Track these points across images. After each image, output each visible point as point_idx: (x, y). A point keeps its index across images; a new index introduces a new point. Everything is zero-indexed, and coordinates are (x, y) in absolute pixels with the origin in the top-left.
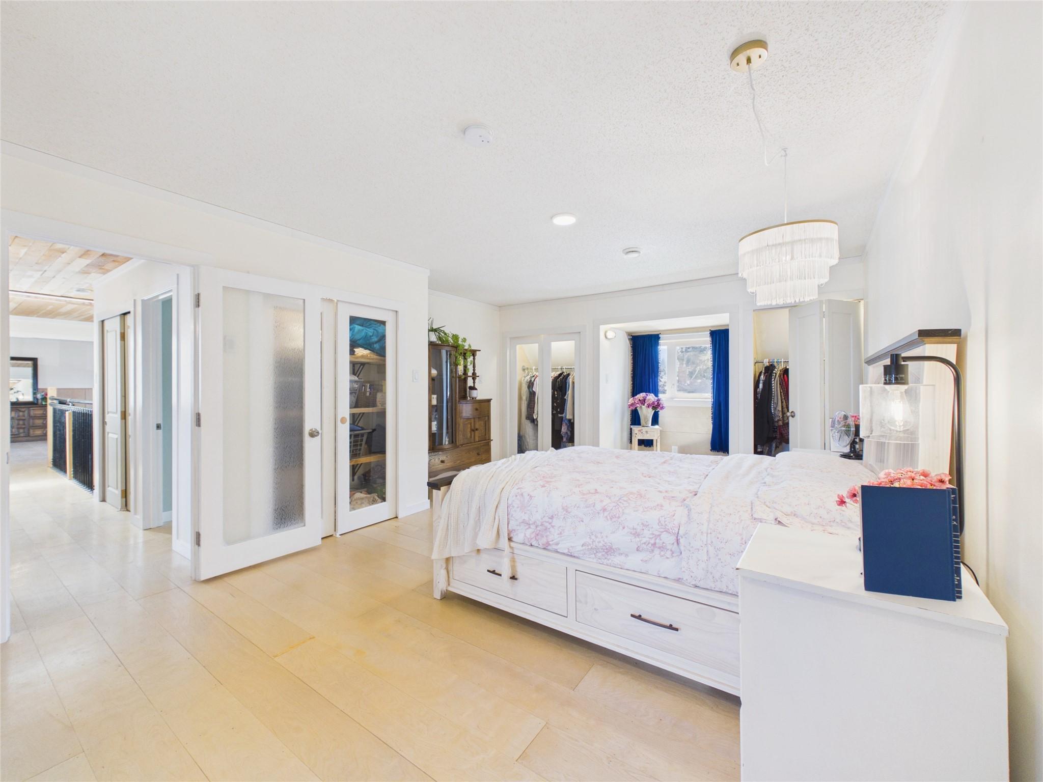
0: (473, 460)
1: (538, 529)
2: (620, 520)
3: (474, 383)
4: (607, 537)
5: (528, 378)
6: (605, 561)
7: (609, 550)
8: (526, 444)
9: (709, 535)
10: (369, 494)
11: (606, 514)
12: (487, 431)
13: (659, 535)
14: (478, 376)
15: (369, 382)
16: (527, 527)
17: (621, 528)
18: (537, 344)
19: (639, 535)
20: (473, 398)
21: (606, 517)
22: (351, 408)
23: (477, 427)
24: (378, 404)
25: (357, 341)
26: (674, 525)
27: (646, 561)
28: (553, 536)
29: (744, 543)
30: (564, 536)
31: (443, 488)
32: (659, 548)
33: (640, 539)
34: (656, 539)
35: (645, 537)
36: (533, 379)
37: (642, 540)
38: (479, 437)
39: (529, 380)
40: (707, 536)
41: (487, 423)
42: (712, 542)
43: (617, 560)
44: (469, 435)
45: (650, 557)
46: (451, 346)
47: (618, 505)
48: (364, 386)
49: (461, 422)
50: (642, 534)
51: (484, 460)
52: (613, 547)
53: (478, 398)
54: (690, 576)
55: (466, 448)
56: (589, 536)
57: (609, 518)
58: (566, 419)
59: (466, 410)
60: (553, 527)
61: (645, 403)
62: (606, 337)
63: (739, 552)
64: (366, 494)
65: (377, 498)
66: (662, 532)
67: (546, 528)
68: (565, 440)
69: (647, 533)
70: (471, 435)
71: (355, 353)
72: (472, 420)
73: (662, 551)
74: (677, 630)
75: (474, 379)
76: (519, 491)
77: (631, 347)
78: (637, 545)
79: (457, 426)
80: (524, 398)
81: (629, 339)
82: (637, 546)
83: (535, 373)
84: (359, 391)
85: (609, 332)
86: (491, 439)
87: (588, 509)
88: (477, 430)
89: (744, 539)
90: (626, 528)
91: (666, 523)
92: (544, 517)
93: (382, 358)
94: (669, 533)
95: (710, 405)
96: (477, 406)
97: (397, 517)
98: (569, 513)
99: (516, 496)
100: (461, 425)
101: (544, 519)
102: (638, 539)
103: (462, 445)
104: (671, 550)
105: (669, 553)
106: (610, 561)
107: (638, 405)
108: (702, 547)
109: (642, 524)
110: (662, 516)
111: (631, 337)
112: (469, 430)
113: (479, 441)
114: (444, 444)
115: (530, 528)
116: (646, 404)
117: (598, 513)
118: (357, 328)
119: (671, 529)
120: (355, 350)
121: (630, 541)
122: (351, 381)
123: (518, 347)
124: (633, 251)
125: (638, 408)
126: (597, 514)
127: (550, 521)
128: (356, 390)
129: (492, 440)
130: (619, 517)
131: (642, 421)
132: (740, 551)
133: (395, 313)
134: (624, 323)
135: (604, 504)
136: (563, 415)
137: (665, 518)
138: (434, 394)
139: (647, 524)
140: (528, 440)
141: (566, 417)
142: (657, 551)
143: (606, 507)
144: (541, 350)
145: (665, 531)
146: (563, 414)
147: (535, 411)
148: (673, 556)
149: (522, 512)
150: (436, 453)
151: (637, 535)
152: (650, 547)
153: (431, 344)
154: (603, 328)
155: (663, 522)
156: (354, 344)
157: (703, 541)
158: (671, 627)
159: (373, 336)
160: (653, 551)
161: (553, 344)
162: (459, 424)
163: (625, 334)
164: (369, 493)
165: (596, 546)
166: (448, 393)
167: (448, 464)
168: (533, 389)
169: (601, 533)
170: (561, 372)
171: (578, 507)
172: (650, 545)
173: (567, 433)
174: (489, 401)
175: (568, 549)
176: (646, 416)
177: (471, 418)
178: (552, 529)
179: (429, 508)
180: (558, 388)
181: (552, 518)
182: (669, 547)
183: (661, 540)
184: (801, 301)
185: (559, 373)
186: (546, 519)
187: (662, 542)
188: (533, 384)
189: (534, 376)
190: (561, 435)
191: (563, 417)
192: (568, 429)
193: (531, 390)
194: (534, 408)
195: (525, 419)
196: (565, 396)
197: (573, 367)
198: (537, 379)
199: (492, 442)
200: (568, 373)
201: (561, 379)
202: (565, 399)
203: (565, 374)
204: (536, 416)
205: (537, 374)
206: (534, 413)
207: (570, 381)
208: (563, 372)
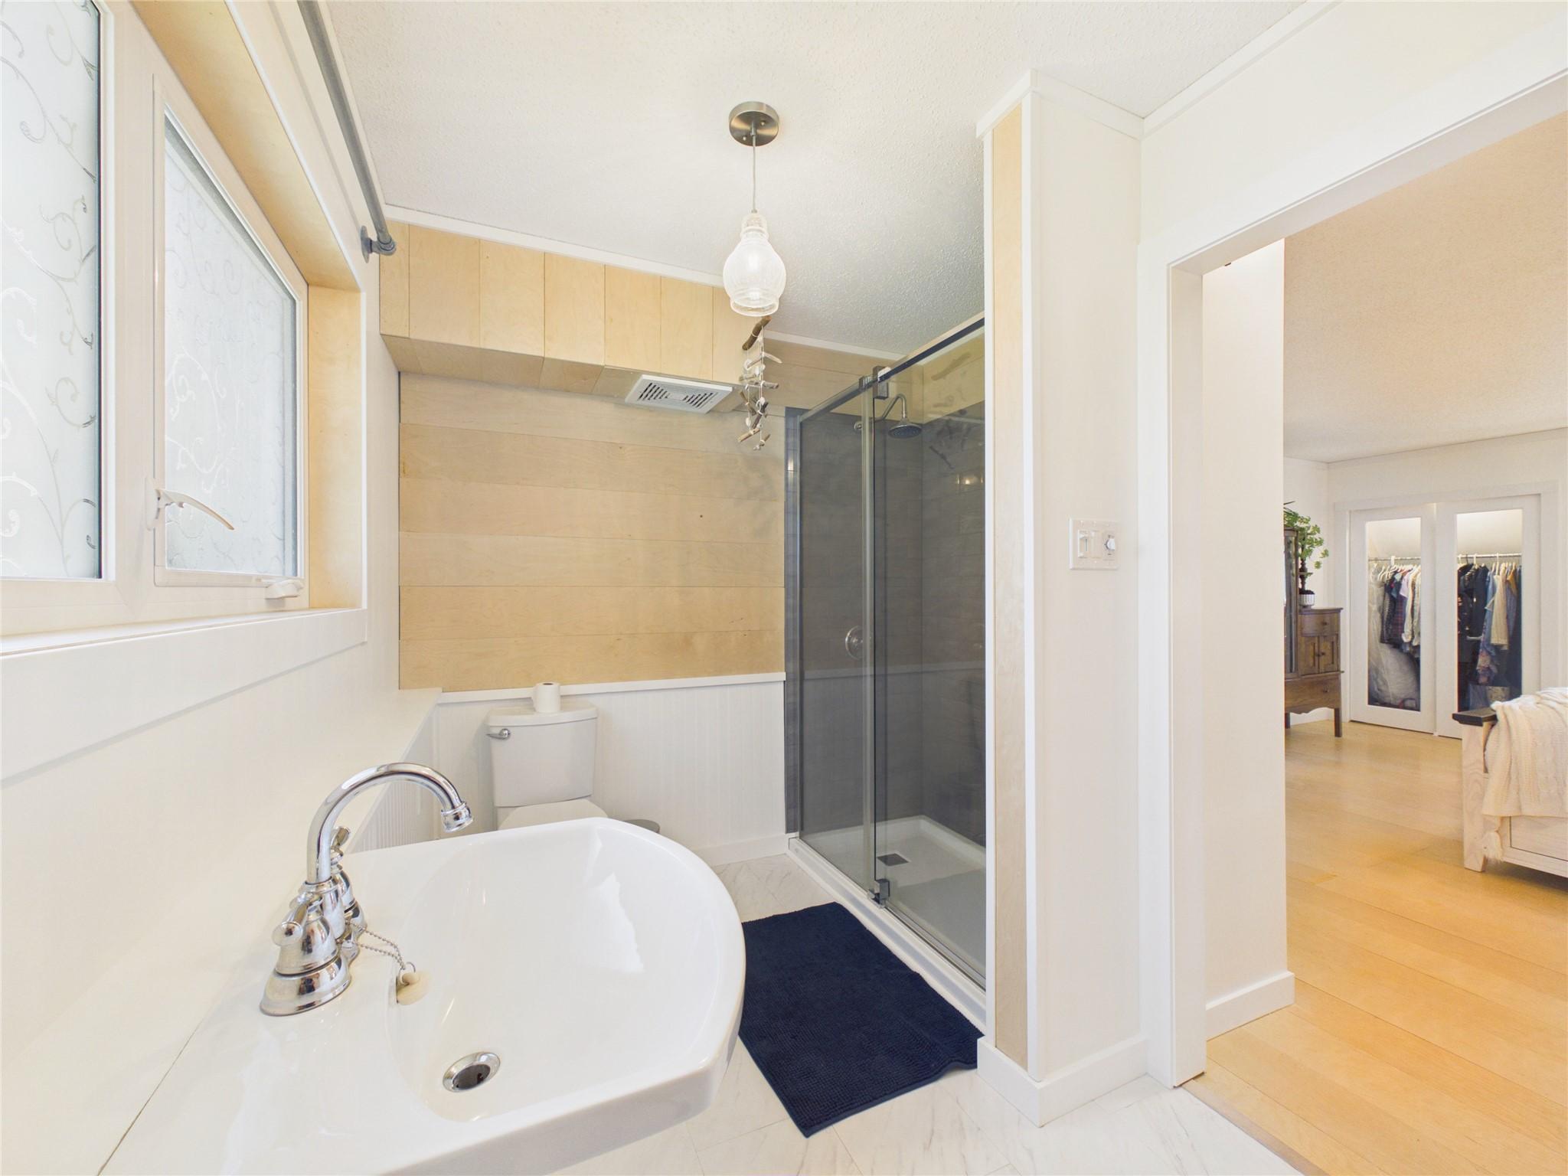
0: (1318, 699)
3: (1305, 583)
5: (1385, 575)
12: (1336, 657)
14: (1310, 574)
18: (1419, 519)
20: (1305, 607)
23: (1323, 650)
36: (1397, 577)
38: (1325, 666)
39: (1387, 578)
41: (1335, 644)
44: (1311, 661)
46: (1291, 530)
49: (1302, 641)
51: (1331, 701)
53: (1313, 607)
55: (1308, 680)
58: (1489, 644)
59: (1308, 623)
68: (1483, 680)
70: (1314, 660)
72: (1316, 639)
75: (1304, 577)
79: (1299, 647)
80: (1374, 608)
83: (1395, 567)
86: (1342, 669)
88: (1323, 654)
96: (1318, 618)
100: (1303, 646)
103: (1304, 676)
112: (1311, 653)
113: (1325, 673)
123: (1369, 524)
136: (1481, 638)
140: (1386, 677)
141: (1489, 640)
144: (1430, 530)
146: (1480, 635)
147: (1408, 630)
161: (1463, 517)
162: (1301, 645)
168: (1401, 593)
170: (1468, 563)
173: (1489, 668)
174: (1338, 611)
177: (1314, 637)
180: (1465, 591)
185: (1465, 563)
188: (1399, 585)
189: (1396, 572)
190: (1476, 672)
191: (1479, 641)
192: (1492, 661)
193: (1394, 595)
194: (1402, 625)
195: (1378, 642)
196: (1485, 604)
197: (1497, 555)
198: (1409, 577)
199: (1342, 675)
200: (1483, 565)
201: (1471, 575)
202: (1486, 610)
203: (1476, 567)
204: (1410, 637)
205: (1407, 567)
206: (1403, 632)
207: (1498, 580)
208: (1473, 565)
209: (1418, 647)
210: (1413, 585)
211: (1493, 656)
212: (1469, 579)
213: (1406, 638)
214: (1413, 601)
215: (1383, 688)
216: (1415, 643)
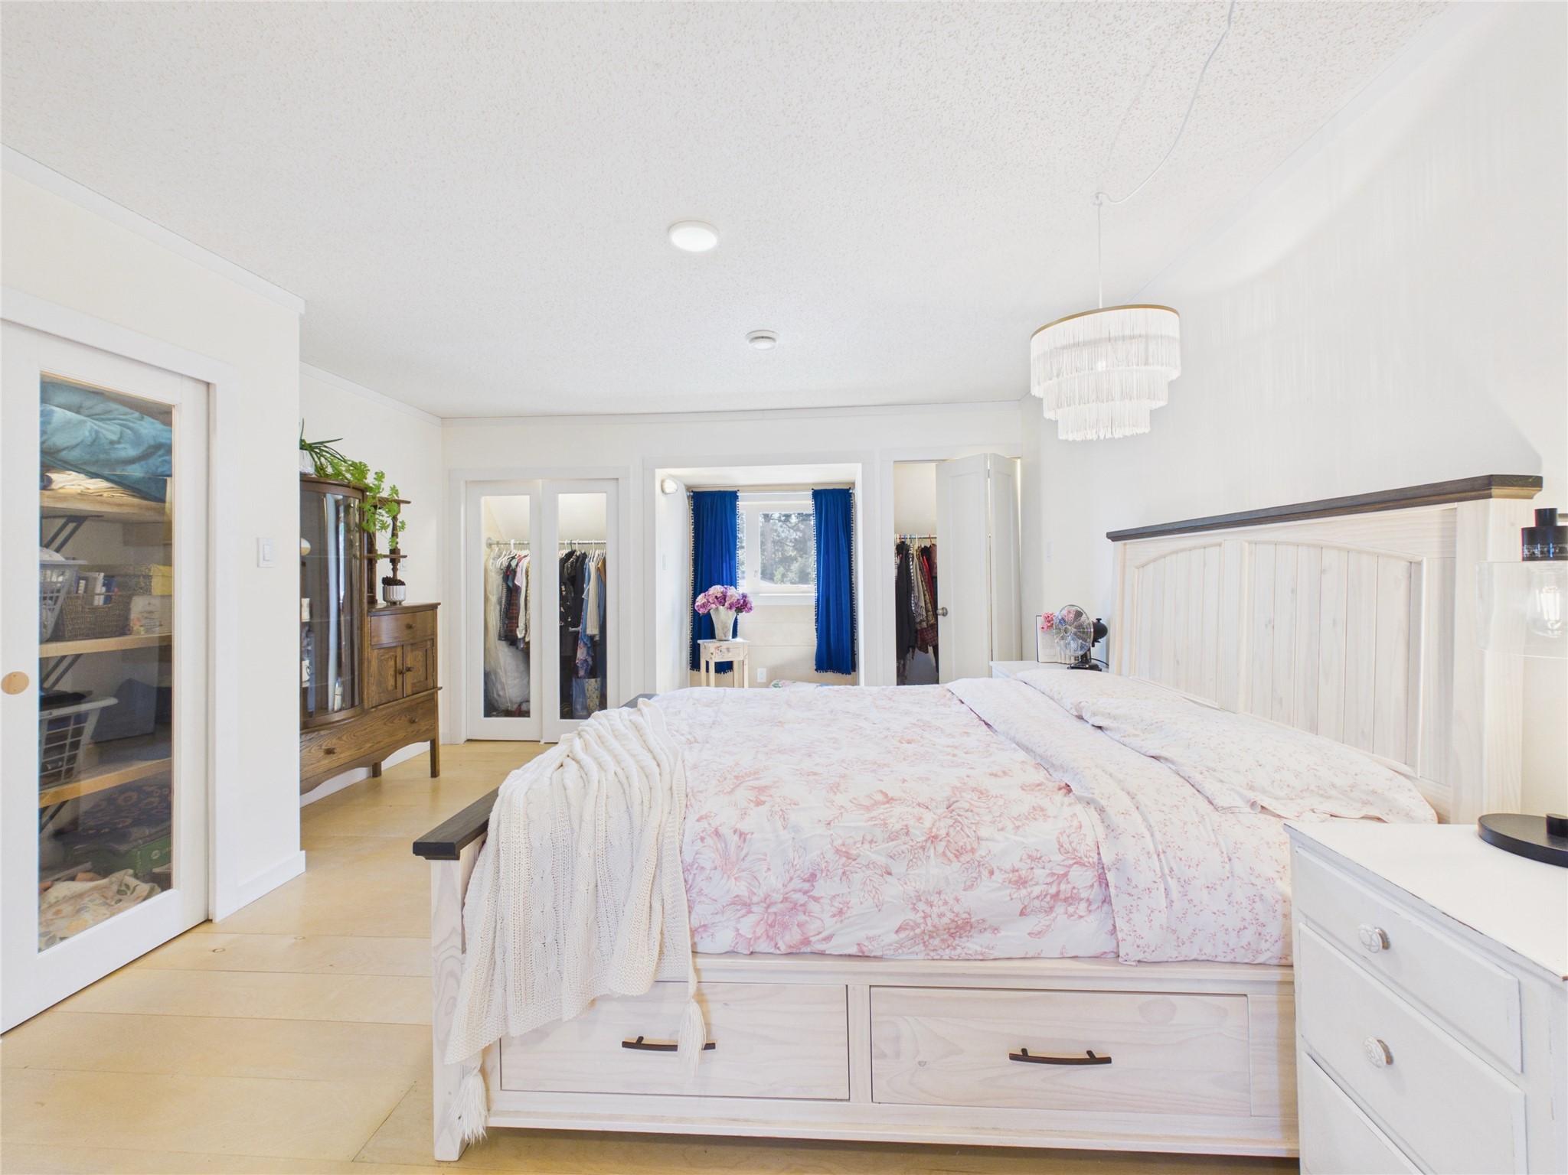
0: (401, 734)
1: (772, 910)
2: (977, 856)
3: (395, 570)
4: (957, 900)
5: (504, 561)
6: (947, 951)
7: (961, 928)
8: (499, 687)
9: (1162, 856)
10: (105, 876)
11: (941, 847)
12: (430, 671)
13: (1065, 875)
14: (405, 557)
15: (99, 569)
16: (744, 911)
17: (985, 873)
18: (528, 497)
19: (1026, 882)
20: (394, 603)
21: (944, 854)
22: (44, 641)
23: (409, 663)
24: (136, 626)
25: (59, 451)
26: (1089, 848)
27: (1040, 932)
28: (821, 921)
29: (1227, 860)
30: (849, 917)
31: (466, 852)
32: (1066, 900)
33: (1029, 890)
34: (1059, 884)
35: (1037, 884)
36: (514, 563)
37: (1032, 892)
38: (414, 685)
39: (505, 564)
40: (1160, 860)
41: (429, 652)
42: (1171, 870)
43: (973, 944)
44: (391, 682)
45: (1048, 923)
46: (354, 488)
47: (956, 821)
48: (86, 579)
49: (373, 656)
50: (1031, 880)
51: (425, 731)
52: (973, 920)
53: (404, 604)
54: (1135, 946)
55: (384, 712)
56: (911, 906)
57: (949, 854)
58: (585, 635)
59: (385, 630)
60: (816, 899)
61: (725, 601)
62: (663, 491)
63: (1223, 880)
64: (92, 880)
65: (133, 882)
66: (1071, 866)
67: (796, 904)
68: (582, 673)
69: (1040, 874)
70: (396, 681)
71: (54, 486)
72: (399, 651)
73: (1071, 904)
74: (1107, 1060)
75: (394, 562)
76: (704, 824)
77: (693, 510)
78: (1023, 904)
79: (366, 664)
80: (494, 599)
81: (688, 497)
82: (1022, 906)
83: (514, 552)
84: (69, 592)
85: (667, 481)
86: (439, 685)
87: (894, 843)
88: (409, 670)
89: (1225, 853)
90: (997, 872)
91: (1074, 845)
92: (791, 879)
93: (159, 505)
94: (1084, 865)
95: (813, 603)
96: (406, 619)
97: (208, 921)
98: (855, 860)
99: (702, 839)
100: (374, 663)
101: (792, 886)
102: (1024, 892)
103: (376, 707)
104: (1088, 900)
105: (1083, 905)
106: (959, 950)
107: (713, 606)
108: (1155, 882)
109: (1030, 856)
110: (1061, 833)
111: (692, 494)
112: (391, 672)
113: (413, 694)
114: (330, 707)
115: (750, 912)
116: (727, 604)
117: (923, 848)
118: (60, 415)
119: (1086, 857)
120: (54, 476)
121: (1009, 898)
122: (44, 566)
123: (483, 499)
124: (763, 337)
125: (711, 611)
126: (921, 851)
127: (806, 886)
128: (58, 591)
129: (441, 688)
130: (973, 851)
131: (718, 632)
132: (1226, 878)
133: (203, 388)
134: (693, 467)
135: (927, 824)
136: (579, 629)
137: (1068, 837)
138: (306, 597)
139: (1039, 856)
140: (504, 680)
141: (585, 630)
142: (1060, 909)
143: (934, 830)
144: (537, 509)
145: (1075, 863)
146: (579, 626)
147: (521, 624)
148: (1090, 911)
149: (729, 877)
150: (314, 735)
151: (1021, 883)
152: (1048, 903)
153: (305, 479)
154: (660, 473)
155: (1067, 846)
156: (51, 460)
157: (1155, 871)
158: (1092, 1059)
159: (119, 442)
160: (1052, 908)
161: (563, 498)
162: (369, 662)
163: (683, 487)
164: (104, 872)
165: (934, 926)
166: (342, 593)
167: (342, 755)
168: (516, 582)
169: (939, 893)
170: (570, 550)
171: (871, 842)
172: (1048, 898)
173: (586, 660)
174: (433, 607)
175: (858, 944)
176: (726, 623)
177: (395, 647)
178: (813, 906)
179: (304, 870)
180: (568, 579)
181: (812, 878)
182: (1084, 895)
183: (1069, 883)
184: (1107, 437)
185: (567, 551)
186: (797, 884)
187: (1070, 886)
188: (514, 572)
189: (513, 558)
190: (575, 665)
191: (578, 632)
192: (588, 654)
193: (510, 584)
194: (517, 618)
195: (497, 638)
196: (583, 593)
197: (593, 542)
198: (524, 563)
199: (439, 692)
200: (583, 552)
201: (572, 563)
202: (583, 599)
203: (578, 553)
204: (524, 632)
205: (524, 553)
206: (518, 627)
207: (592, 566)
208: (575, 551)
209: (528, 643)
210: (527, 572)
211: (588, 648)
212: (571, 566)
213: (521, 634)
214: (527, 591)
215: (501, 693)
216: (527, 640)
